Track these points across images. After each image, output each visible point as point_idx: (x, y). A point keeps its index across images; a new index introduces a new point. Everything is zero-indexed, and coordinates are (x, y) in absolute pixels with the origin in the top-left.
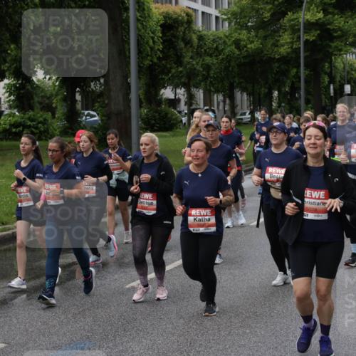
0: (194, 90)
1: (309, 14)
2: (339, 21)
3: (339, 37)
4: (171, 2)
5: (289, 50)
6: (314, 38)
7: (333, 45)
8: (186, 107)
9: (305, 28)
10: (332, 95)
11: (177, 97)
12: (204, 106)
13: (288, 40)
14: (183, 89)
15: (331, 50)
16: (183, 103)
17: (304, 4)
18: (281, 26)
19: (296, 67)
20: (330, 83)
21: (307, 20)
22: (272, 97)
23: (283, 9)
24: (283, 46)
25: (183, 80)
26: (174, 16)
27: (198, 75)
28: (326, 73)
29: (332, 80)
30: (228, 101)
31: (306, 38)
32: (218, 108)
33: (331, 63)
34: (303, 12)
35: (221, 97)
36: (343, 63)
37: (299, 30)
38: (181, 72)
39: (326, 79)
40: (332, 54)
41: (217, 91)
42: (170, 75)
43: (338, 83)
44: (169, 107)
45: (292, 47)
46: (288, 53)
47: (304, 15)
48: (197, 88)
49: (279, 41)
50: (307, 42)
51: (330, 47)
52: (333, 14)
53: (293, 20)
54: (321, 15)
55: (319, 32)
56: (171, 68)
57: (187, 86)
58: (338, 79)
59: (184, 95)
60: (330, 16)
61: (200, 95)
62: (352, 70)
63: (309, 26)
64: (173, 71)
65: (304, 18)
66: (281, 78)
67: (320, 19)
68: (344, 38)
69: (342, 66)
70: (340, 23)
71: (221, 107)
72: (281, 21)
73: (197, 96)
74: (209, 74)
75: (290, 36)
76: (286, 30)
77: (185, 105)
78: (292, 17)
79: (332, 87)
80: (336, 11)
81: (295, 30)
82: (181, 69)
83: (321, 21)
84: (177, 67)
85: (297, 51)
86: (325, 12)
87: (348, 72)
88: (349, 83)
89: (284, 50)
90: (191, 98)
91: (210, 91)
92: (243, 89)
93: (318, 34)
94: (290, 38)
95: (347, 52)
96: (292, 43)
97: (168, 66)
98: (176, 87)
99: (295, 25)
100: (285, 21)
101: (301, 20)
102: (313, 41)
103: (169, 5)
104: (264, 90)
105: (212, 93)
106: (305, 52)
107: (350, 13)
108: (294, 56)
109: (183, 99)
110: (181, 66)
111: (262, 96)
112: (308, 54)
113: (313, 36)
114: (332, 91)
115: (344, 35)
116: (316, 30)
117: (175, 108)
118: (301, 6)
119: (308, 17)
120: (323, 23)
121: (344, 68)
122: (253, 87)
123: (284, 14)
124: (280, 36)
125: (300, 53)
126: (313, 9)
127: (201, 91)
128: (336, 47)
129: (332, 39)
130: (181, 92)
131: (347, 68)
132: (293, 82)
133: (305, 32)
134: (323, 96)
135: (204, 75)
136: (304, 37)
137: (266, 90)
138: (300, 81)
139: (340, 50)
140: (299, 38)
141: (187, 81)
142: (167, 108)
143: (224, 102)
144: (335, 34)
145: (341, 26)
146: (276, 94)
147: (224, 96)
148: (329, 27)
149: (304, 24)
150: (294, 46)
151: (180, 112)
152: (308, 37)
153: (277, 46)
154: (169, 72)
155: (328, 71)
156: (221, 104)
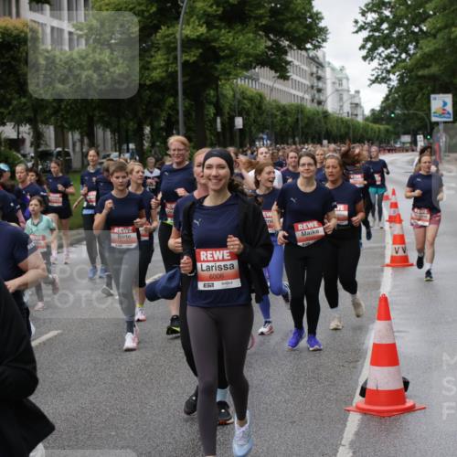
0: (42, 127)
1: (188, 29)
2: (227, 37)
3: (227, 57)
4: (10, 14)
5: (164, 74)
6: (195, 58)
7: (219, 67)
8: (32, 149)
9: (183, 46)
10: (219, 130)
11: (20, 136)
12: (56, 147)
13: (162, 62)
14: (28, 126)
15: (216, 74)
16: (28, 143)
17: (182, 16)
18: (153, 43)
19: (172, 95)
20: (216, 115)
21: (187, 36)
22: (143, 135)
23: (155, 22)
24: (155, 69)
25: (27, 115)
26: (15, 33)
27: (47, 108)
28: (211, 103)
29: (219, 112)
30: (86, 141)
31: (184, 58)
32: (74, 150)
33: (216, 89)
34: (180, 25)
35: (77, 136)
36: (233, 90)
37: (176, 48)
38: (25, 104)
39: (212, 110)
40: (218, 79)
41: (72, 128)
42: (11, 108)
43: (227, 115)
44: (10, 149)
45: (167, 71)
46: (162, 78)
47: (182, 29)
48: (46, 124)
49: (149, 62)
50: (185, 64)
51: (216, 69)
52: (219, 28)
53: (168, 36)
54: (203, 30)
55: (201, 51)
56: (11, 99)
57: (32, 122)
58: (226, 109)
59: (29, 134)
60: (215, 30)
61: (50, 132)
62: (244, 98)
63: (189, 43)
64: (15, 102)
65: (181, 33)
66: (154, 110)
67: (202, 34)
68: (233, 59)
69: (232, 93)
70: (228, 40)
71: (78, 148)
72: (153, 38)
73: (46, 135)
74: (60, 106)
75: (165, 57)
76: (159, 50)
77: (31, 146)
78: (167, 33)
79: (219, 120)
80: (223, 24)
81: (170, 49)
82: (24, 100)
83: (203, 37)
84: (20, 97)
85: (173, 75)
86: (210, 26)
87: (239, 102)
88: (240, 115)
89: (157, 75)
90: (38, 137)
91: (62, 127)
92: (106, 125)
93: (201, 54)
94: (165, 59)
95: (237, 76)
96: (167, 65)
97: (9, 96)
98: (18, 123)
99: (170, 42)
100: (158, 38)
101: (178, 36)
102: (194, 62)
103: (8, 18)
104: (132, 125)
105: (65, 130)
106: (183, 76)
107: (239, 28)
108: (169, 81)
109: (28, 139)
110: (25, 97)
111: (130, 133)
112: (187, 79)
113: (194, 56)
114: (219, 125)
115: (233, 54)
116: (197, 48)
117: (18, 151)
118: (177, 18)
119: (188, 31)
120: (207, 39)
121: (234, 96)
122: (119, 121)
123: (157, 28)
124: (152, 57)
125: (177, 78)
126: (194, 22)
127: (52, 128)
128: (223, 70)
129: (218, 59)
130: (26, 130)
131: (238, 96)
132: (169, 115)
133: (183, 52)
134: (208, 132)
135: (54, 107)
136: (182, 58)
137: (136, 126)
138: (178, 113)
139: (229, 74)
140: (176, 58)
141: (32, 115)
142: (8, 150)
143: (82, 141)
144: (222, 54)
145: (229, 42)
146: (147, 130)
147: (81, 133)
148: (214, 44)
149: (182, 41)
150: (170, 70)
151: (24, 156)
152: (188, 58)
153: (148, 69)
154: (9, 104)
155: (214, 100)
156: (78, 145)
